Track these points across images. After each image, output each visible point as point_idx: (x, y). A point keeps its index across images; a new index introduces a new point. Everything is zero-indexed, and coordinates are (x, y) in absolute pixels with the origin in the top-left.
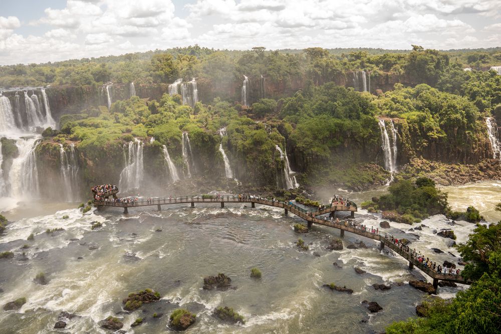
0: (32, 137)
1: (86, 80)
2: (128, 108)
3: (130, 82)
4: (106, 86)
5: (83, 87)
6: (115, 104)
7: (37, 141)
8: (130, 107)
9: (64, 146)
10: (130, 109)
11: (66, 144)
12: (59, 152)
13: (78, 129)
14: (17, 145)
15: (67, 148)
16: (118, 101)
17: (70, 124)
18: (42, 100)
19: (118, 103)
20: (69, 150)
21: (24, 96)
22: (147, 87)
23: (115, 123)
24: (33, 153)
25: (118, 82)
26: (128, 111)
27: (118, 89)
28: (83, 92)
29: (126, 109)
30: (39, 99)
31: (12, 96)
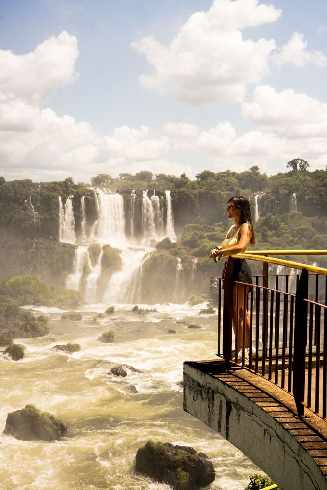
0: (143, 250)
1: (228, 185)
2: (283, 225)
3: (291, 192)
4: (254, 196)
5: (222, 193)
6: (264, 218)
7: (148, 254)
8: (286, 224)
9: (183, 262)
10: (287, 227)
11: (187, 258)
12: (176, 269)
13: (207, 242)
14: (122, 256)
15: (186, 264)
16: (269, 214)
17: (196, 234)
18: (164, 204)
19: (270, 217)
20: (189, 267)
21: (142, 196)
22: (315, 202)
23: (261, 242)
24: (140, 268)
25: (272, 192)
26: (283, 229)
27: (273, 201)
28: (221, 200)
29: (280, 226)
30: (160, 202)
31: (128, 195)
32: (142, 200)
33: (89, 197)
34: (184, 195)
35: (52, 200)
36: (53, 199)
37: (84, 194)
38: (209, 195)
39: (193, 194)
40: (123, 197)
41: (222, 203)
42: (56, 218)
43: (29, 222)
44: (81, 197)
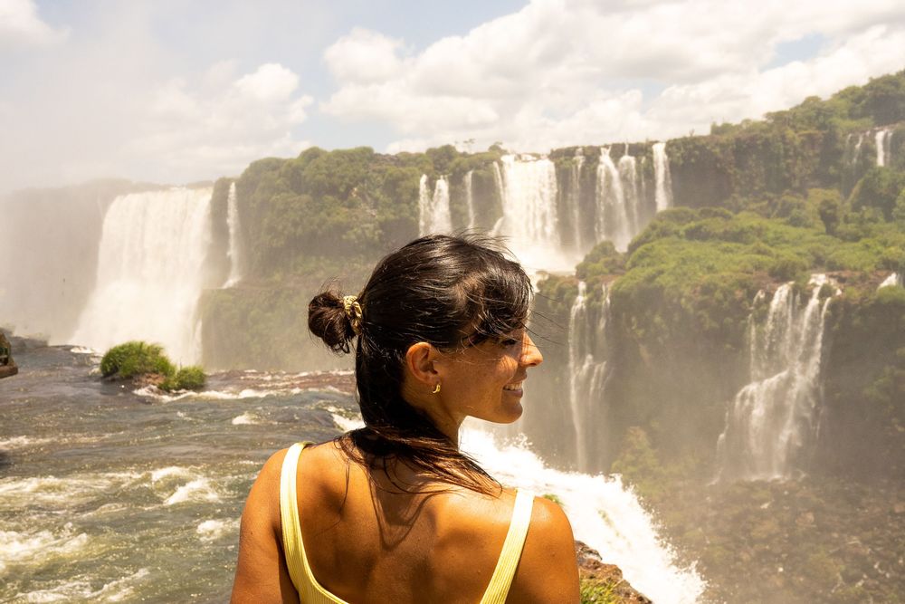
18: (647, 173)
21: (598, 161)
30: (638, 168)
31: (566, 160)
32: (595, 168)
33: (481, 172)
34: (696, 147)
35: (400, 183)
36: (403, 180)
37: (471, 168)
38: (759, 142)
39: (717, 144)
40: (557, 166)
41: (790, 157)
42: (413, 218)
43: (355, 230)
44: (465, 172)
